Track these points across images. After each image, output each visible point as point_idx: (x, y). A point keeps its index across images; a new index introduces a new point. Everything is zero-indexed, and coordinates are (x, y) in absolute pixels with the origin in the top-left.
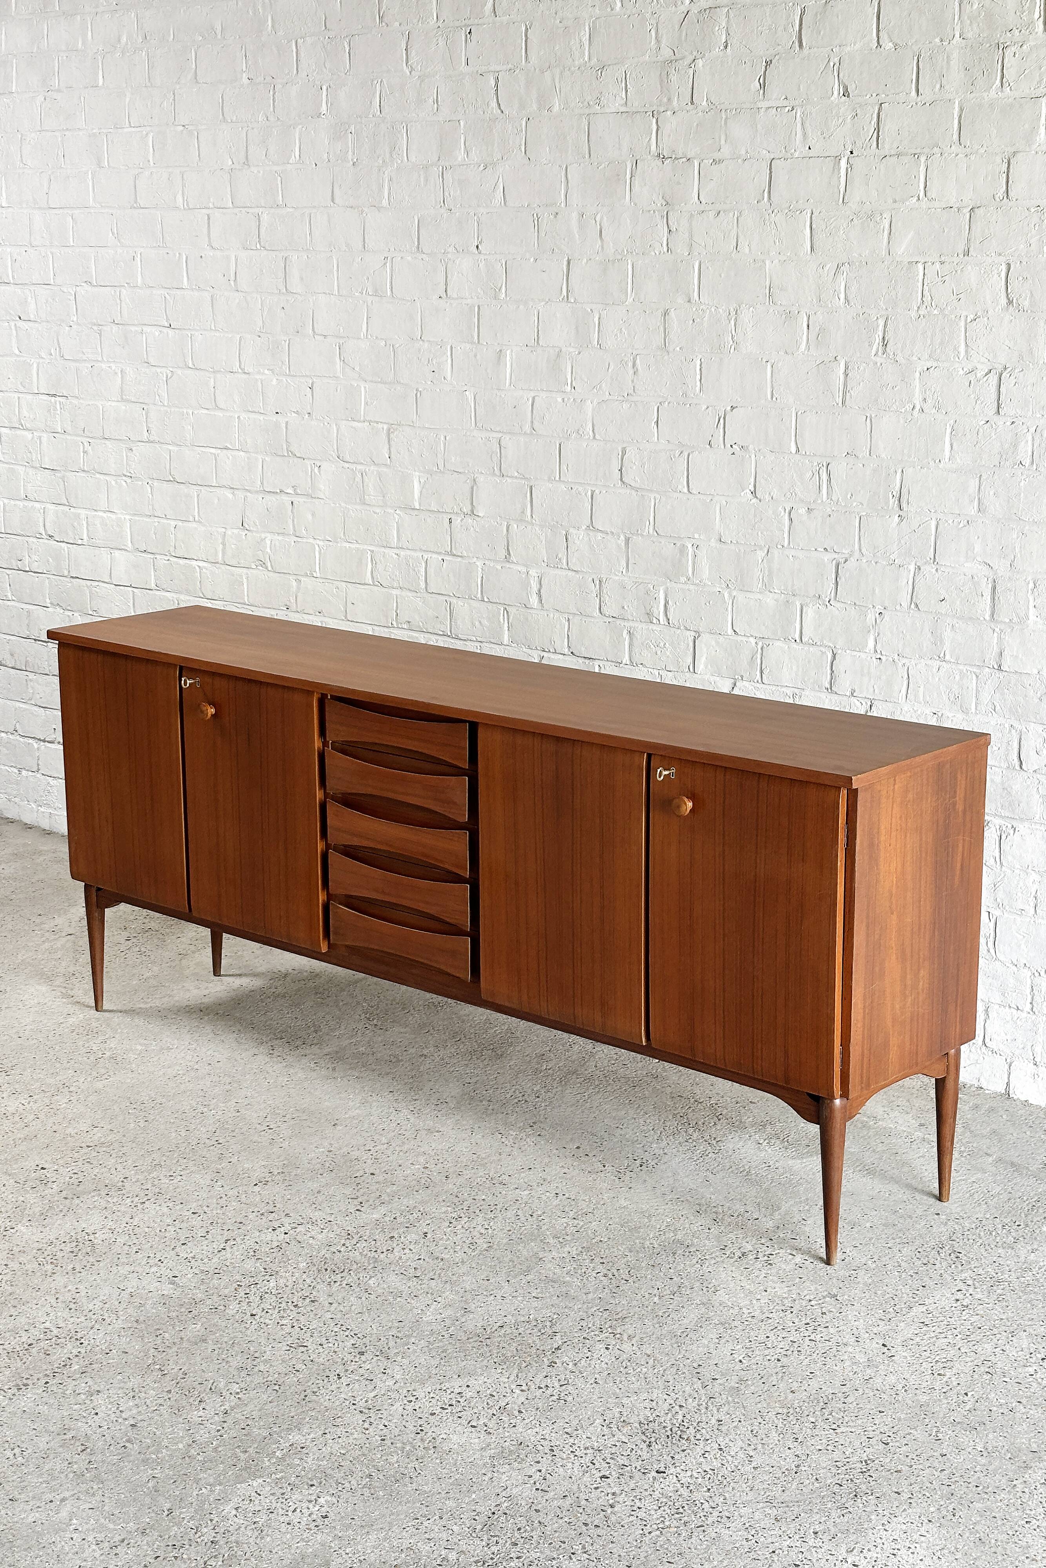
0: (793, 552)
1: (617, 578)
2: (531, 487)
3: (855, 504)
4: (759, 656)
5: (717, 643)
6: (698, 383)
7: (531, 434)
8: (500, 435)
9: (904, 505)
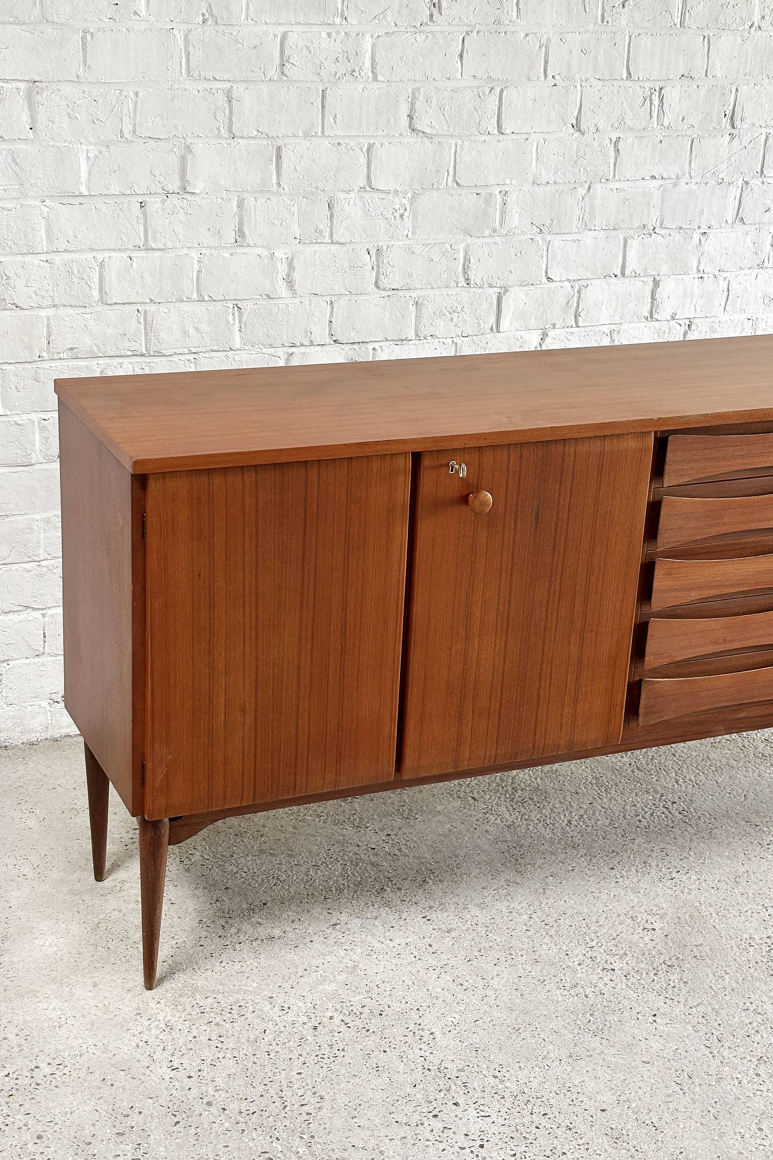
0: (617, 185)
1: (401, 243)
2: (279, 149)
3: (686, 127)
4: (575, 299)
5: (527, 295)
7: (281, 80)
8: (228, 85)
9: (737, 123)
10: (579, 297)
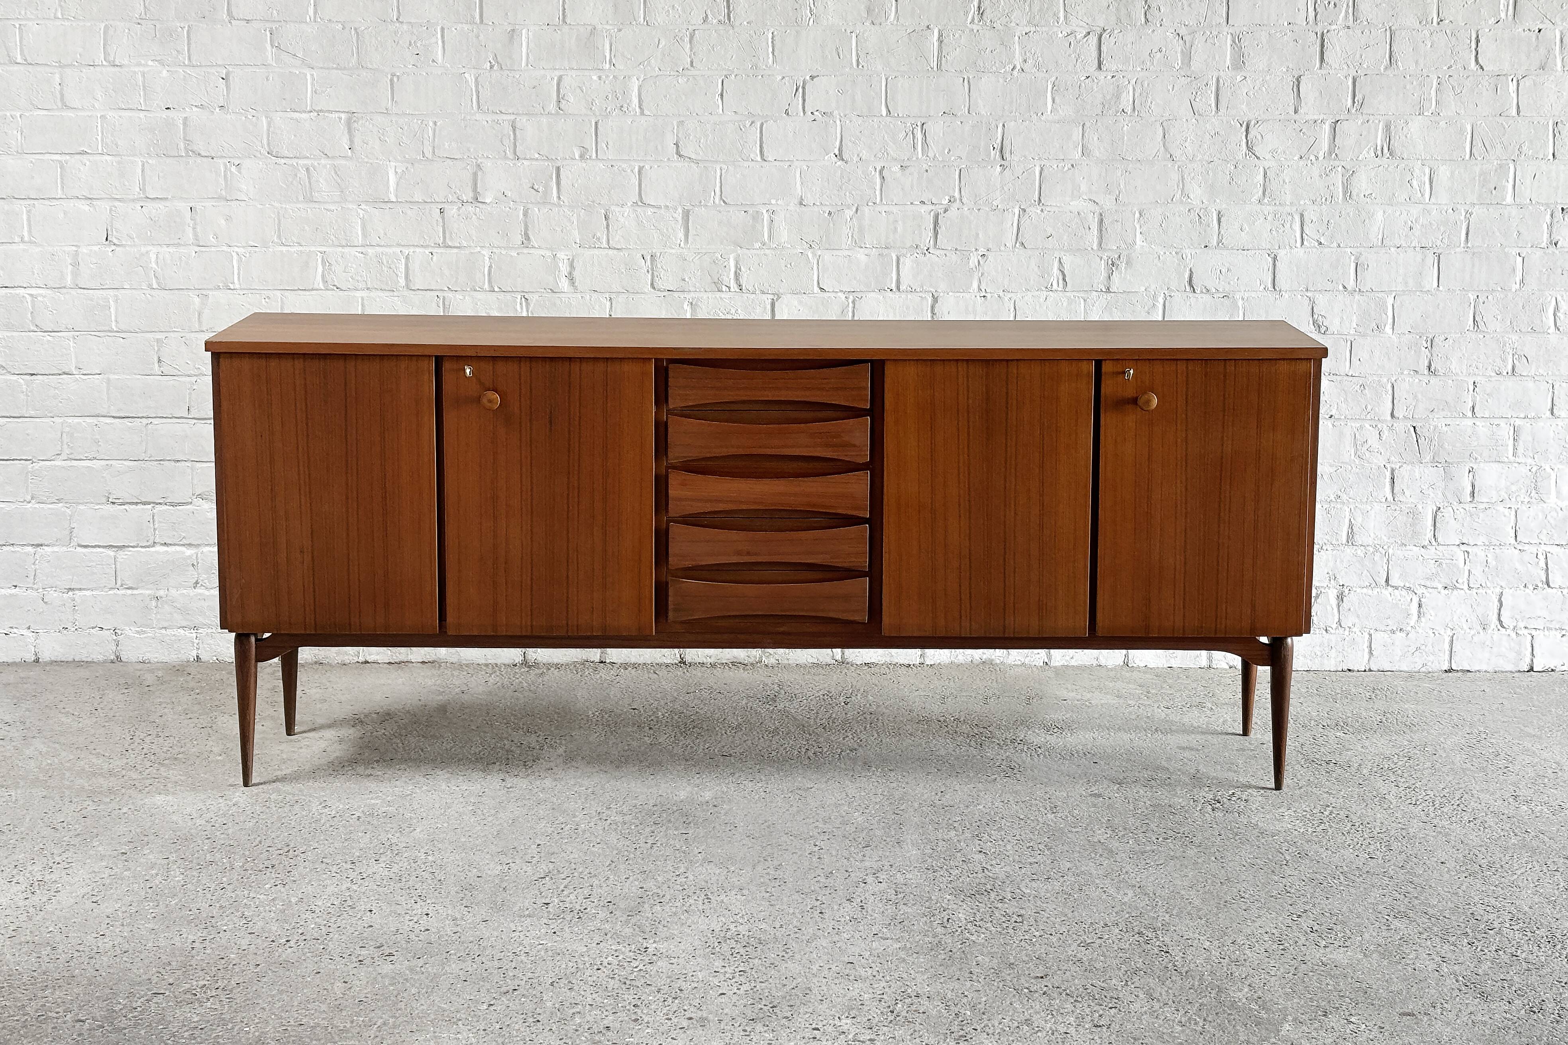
0: (886, 208)
1: (674, 251)
2: (558, 169)
3: (953, 158)
4: (850, 309)
5: (800, 302)
6: (771, 55)
7: (558, 113)
8: (512, 117)
9: (1007, 155)
10: (854, 307)
